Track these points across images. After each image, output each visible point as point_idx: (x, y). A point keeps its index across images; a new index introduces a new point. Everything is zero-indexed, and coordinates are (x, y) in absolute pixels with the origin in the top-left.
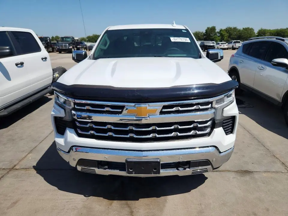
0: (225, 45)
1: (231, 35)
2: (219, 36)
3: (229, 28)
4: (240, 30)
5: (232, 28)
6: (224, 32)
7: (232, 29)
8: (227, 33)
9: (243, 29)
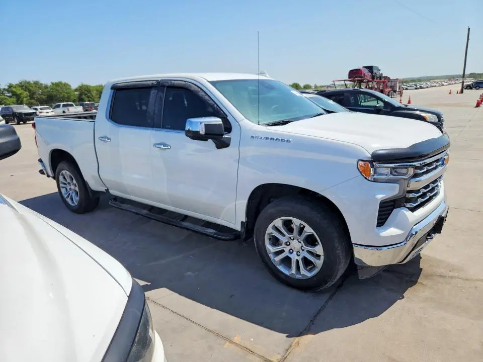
0: (48, 111)
1: (34, 93)
2: (10, 97)
3: (26, 82)
4: (46, 87)
5: (32, 82)
6: (19, 90)
7: (31, 84)
8: (25, 91)
9: (52, 84)
